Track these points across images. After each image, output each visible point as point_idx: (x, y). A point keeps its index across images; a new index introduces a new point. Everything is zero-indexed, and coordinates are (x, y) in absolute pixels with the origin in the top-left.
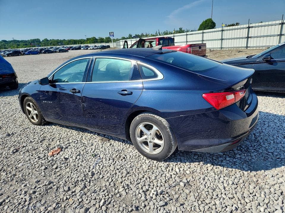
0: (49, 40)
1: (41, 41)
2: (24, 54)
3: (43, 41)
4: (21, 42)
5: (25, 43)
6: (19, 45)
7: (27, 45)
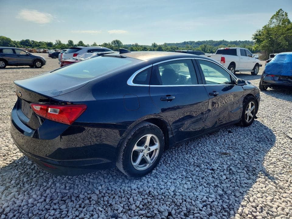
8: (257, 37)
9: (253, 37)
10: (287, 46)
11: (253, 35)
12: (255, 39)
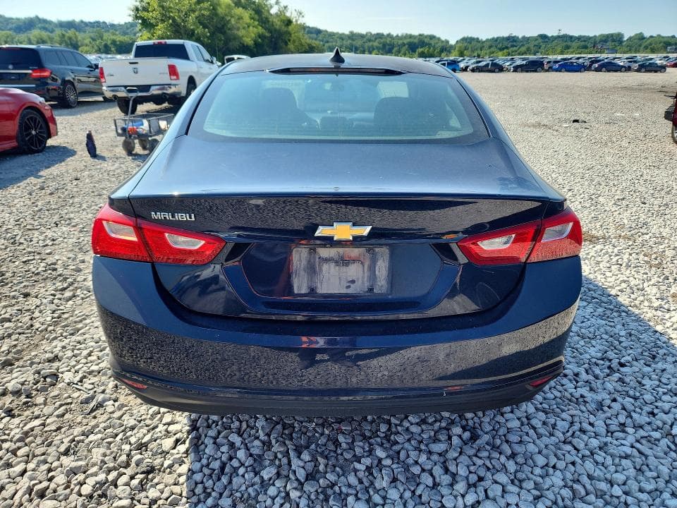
0: (645, 38)
1: (625, 39)
2: (550, 69)
3: (630, 39)
4: (576, 41)
5: (585, 43)
6: (568, 47)
7: (586, 47)
8: (141, 14)
9: (132, 13)
10: (208, 38)
11: (130, 9)
12: (137, 17)
